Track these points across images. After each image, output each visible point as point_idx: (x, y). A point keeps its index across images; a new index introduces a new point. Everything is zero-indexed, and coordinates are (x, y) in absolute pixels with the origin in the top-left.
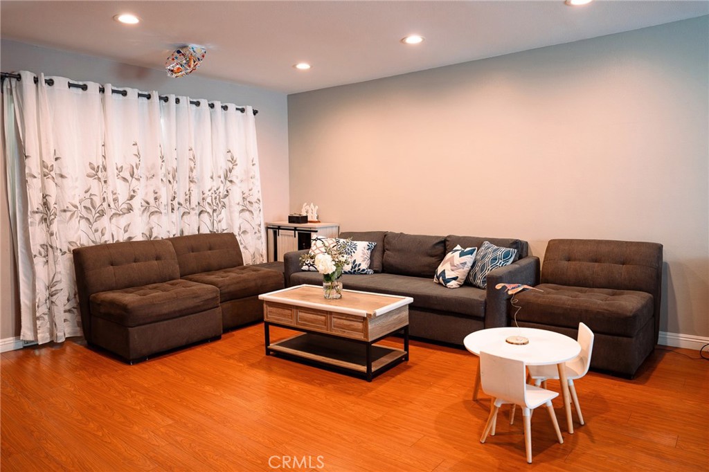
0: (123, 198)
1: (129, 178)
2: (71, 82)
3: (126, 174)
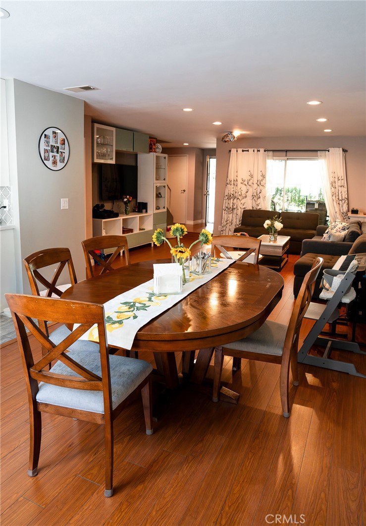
0: (244, 192)
1: (247, 184)
2: (244, 149)
3: (246, 183)
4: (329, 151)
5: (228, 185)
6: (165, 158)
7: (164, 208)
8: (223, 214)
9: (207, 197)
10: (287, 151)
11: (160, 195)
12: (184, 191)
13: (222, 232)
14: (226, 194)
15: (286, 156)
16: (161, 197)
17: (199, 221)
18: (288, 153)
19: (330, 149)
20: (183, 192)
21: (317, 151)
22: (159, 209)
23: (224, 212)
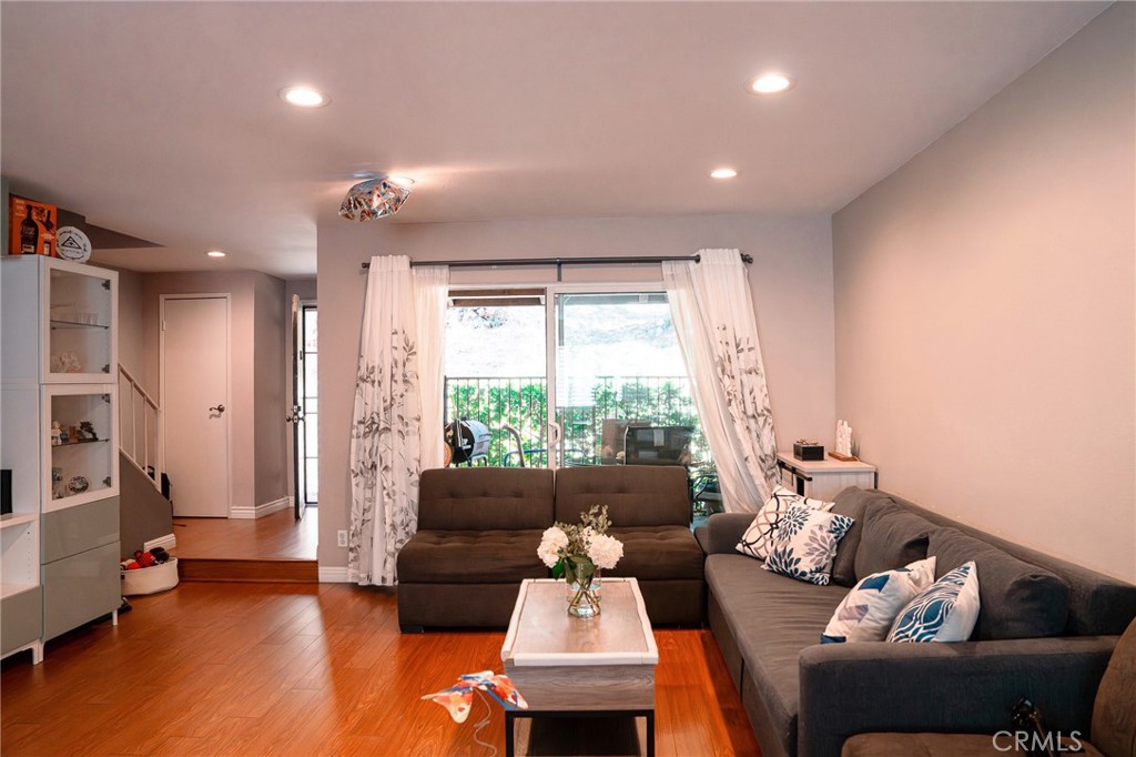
4: (697, 260)
5: (362, 385)
6: (107, 285)
7: (108, 482)
8: (354, 488)
9: (296, 426)
10: (560, 263)
11: (90, 430)
12: (221, 409)
13: (351, 555)
14: (356, 417)
15: (560, 279)
16: (95, 439)
17: (279, 504)
18: (566, 270)
19: (701, 252)
20: (217, 412)
21: (658, 260)
22: (84, 489)
23: (354, 481)
